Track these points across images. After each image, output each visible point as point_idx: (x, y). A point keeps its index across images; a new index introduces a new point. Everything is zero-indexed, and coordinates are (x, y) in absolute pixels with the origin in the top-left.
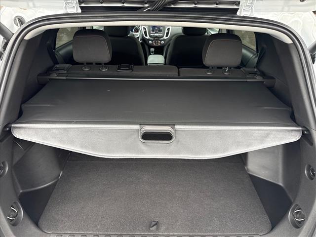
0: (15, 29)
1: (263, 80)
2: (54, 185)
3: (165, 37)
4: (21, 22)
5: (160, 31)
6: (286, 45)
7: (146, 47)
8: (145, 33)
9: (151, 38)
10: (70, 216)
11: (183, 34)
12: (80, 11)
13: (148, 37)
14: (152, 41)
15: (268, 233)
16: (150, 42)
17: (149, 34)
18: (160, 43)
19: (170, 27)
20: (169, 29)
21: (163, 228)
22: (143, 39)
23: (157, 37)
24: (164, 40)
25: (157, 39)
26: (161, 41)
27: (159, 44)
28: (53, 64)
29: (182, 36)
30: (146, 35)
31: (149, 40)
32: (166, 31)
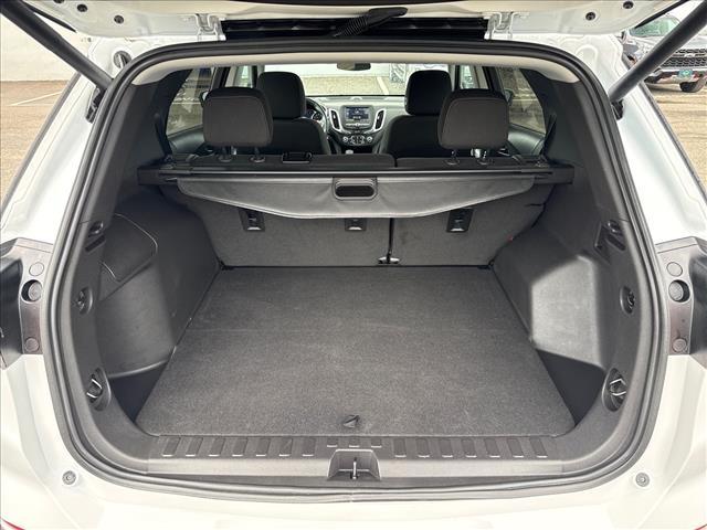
0: (116, 72)
1: (551, 170)
2: (161, 369)
3: (374, 130)
4: (125, 58)
5: (365, 117)
6: (570, 85)
7: (337, 148)
8: (336, 121)
9: (346, 132)
10: (194, 410)
11: (407, 114)
12: (223, 38)
13: (341, 130)
14: (349, 136)
15: (568, 432)
16: (345, 139)
17: (344, 122)
18: (365, 140)
19: (385, 110)
20: (381, 114)
21: (368, 426)
22: (332, 134)
23: (358, 129)
24: (371, 134)
25: (358, 131)
26: (366, 136)
27: (363, 142)
28: (163, 155)
29: (403, 117)
30: (337, 126)
31: (343, 135)
32: (377, 117)
